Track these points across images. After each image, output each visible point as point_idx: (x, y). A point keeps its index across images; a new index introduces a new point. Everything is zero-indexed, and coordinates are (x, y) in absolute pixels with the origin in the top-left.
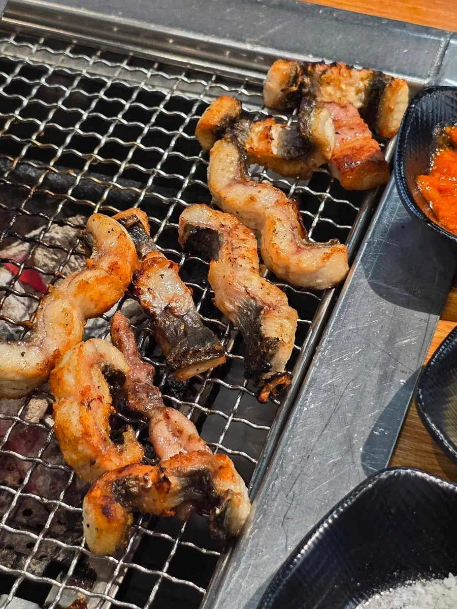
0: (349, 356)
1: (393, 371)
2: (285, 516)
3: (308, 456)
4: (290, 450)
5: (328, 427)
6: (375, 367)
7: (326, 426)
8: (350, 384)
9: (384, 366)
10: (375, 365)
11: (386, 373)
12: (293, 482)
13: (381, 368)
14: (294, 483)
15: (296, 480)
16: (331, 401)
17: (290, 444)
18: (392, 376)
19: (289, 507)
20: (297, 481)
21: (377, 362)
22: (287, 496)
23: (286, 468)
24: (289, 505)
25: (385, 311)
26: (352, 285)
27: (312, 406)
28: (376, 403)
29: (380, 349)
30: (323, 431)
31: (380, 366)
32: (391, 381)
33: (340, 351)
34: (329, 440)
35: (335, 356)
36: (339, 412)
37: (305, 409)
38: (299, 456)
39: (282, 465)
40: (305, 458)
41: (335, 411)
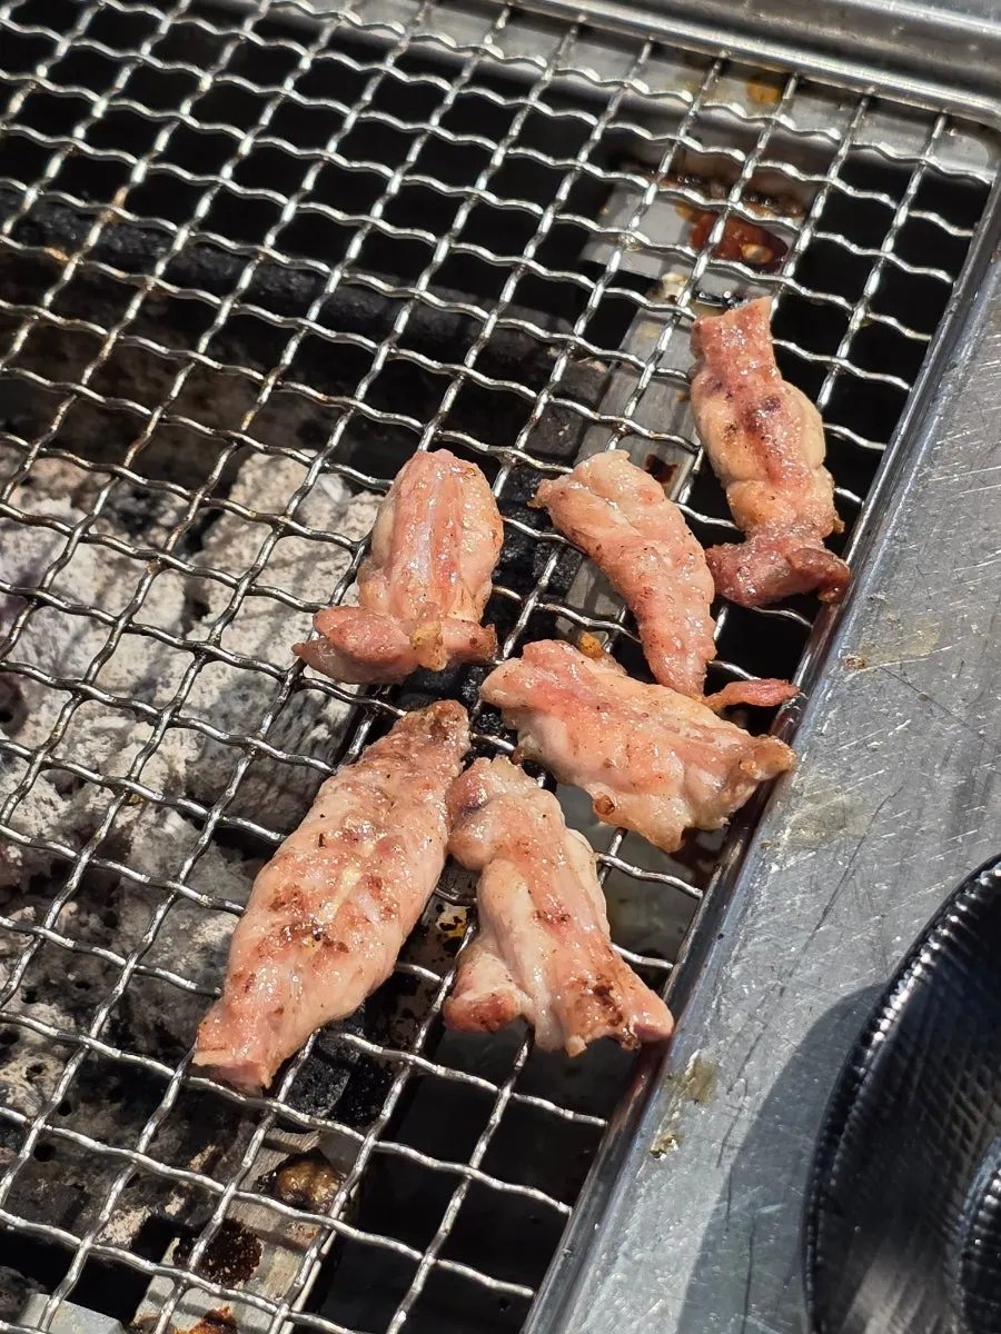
0: (880, 737)
1: (990, 778)
2: (725, 1140)
3: (783, 990)
4: (736, 972)
5: (831, 915)
6: (944, 765)
7: (825, 913)
8: (885, 808)
9: (966, 764)
10: (946, 759)
11: (971, 781)
12: (746, 1054)
13: (960, 769)
14: (748, 1058)
15: (752, 1049)
16: (838, 850)
17: (737, 959)
18: (988, 789)
19: (736, 1118)
20: (757, 1051)
21: (950, 752)
22: (730, 1089)
23: (727, 1019)
24: (735, 1113)
25: (971, 622)
26: (889, 556)
27: (791, 862)
28: (948, 858)
29: (959, 720)
30: (818, 927)
31: (957, 764)
32: (984, 803)
33: (861, 723)
34: (833, 950)
35: (849, 734)
36: (857, 878)
37: (775, 868)
38: (760, 988)
39: (718, 1010)
40: (775, 994)
41: (846, 876)
